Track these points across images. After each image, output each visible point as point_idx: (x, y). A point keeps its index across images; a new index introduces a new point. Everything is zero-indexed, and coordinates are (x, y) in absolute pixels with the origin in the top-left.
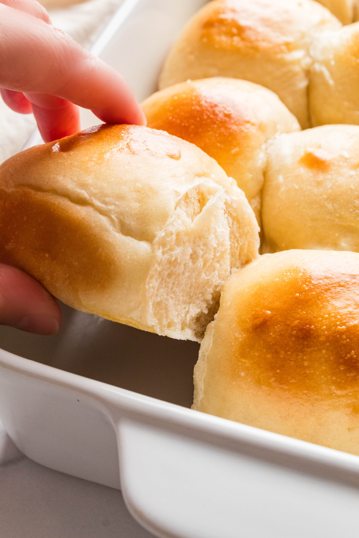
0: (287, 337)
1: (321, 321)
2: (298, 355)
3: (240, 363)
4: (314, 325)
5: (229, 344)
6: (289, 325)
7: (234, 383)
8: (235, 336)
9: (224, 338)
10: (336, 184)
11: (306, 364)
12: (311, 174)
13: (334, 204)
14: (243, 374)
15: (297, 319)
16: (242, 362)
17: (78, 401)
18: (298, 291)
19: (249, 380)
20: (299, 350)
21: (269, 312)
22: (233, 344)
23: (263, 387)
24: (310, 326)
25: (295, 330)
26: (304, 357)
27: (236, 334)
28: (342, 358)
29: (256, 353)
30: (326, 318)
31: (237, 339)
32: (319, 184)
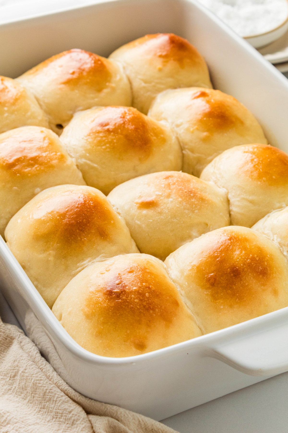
0: (230, 279)
1: (238, 263)
2: (241, 283)
3: (217, 303)
4: (237, 266)
5: (205, 299)
6: (226, 273)
7: (220, 314)
8: (205, 294)
9: (199, 299)
10: (169, 208)
11: (247, 284)
12: (152, 211)
13: (177, 218)
14: (222, 307)
15: (228, 269)
16: (218, 302)
17: (188, 354)
18: (217, 258)
19: (227, 308)
20: (239, 280)
21: (212, 274)
22: (207, 297)
23: (235, 306)
24: (236, 268)
25: (231, 274)
26: (244, 282)
27: (205, 293)
28: (258, 272)
29: (221, 294)
30: (239, 261)
31: (207, 295)
32: (160, 213)
